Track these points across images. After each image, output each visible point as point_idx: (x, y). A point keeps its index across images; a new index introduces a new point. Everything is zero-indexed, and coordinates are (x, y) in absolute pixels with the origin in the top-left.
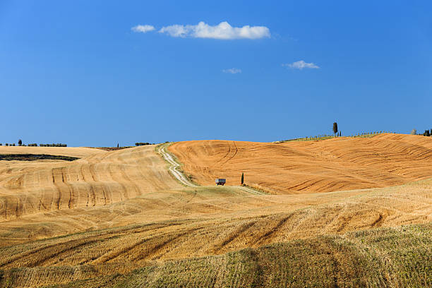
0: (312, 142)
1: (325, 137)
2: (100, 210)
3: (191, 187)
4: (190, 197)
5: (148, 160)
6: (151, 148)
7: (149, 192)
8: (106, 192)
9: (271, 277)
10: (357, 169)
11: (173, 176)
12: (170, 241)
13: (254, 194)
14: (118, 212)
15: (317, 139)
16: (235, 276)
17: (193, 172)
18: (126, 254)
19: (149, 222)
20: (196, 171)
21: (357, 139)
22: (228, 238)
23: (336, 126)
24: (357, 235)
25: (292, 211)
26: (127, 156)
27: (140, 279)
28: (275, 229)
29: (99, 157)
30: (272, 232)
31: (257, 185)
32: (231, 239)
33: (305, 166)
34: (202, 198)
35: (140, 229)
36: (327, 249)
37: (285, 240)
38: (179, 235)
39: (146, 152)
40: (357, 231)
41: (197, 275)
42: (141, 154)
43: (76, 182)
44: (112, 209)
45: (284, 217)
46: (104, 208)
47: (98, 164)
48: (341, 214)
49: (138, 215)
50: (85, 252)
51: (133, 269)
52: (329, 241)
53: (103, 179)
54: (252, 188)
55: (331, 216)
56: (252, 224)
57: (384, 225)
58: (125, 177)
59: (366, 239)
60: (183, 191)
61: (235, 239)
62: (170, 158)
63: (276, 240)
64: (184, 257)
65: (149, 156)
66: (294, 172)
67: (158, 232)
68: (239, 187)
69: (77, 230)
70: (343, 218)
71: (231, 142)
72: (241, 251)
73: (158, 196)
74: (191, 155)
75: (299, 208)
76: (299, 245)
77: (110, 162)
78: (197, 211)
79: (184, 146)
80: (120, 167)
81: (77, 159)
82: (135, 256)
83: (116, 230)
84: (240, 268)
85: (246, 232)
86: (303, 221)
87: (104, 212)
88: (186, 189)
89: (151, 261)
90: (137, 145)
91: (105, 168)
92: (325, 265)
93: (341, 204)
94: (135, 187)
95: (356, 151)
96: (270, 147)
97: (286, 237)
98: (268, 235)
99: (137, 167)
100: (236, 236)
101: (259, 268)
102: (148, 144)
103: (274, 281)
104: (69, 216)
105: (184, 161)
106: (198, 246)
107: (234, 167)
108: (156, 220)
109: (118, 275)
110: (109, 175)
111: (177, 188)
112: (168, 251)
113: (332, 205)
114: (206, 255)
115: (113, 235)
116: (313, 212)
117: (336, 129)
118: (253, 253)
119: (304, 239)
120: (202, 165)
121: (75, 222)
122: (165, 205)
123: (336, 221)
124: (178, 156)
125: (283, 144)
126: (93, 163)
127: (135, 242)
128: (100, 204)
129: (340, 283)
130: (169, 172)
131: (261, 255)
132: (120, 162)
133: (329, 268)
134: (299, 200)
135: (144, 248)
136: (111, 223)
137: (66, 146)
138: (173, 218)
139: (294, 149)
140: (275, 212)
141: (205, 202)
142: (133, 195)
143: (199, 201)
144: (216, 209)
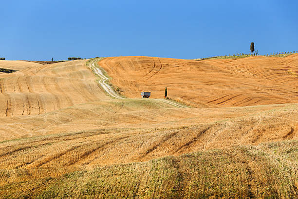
0: (230, 60)
1: (243, 56)
2: (35, 119)
3: (119, 98)
4: (118, 108)
5: (80, 73)
6: (82, 62)
7: (81, 103)
8: (40, 102)
9: (190, 183)
10: (272, 85)
11: (102, 89)
12: (98, 148)
13: (176, 107)
14: (51, 121)
15: (235, 57)
16: (158, 182)
17: (120, 86)
18: (58, 159)
19: (80, 131)
20: (123, 85)
21: (272, 58)
22: (151, 147)
23: (252, 45)
24: (270, 147)
25: (211, 123)
26: (60, 70)
27: (70, 183)
28: (195, 140)
29: (35, 70)
30: (192, 142)
31: (179, 99)
32: (155, 148)
33: (223, 82)
34: (128, 109)
35: (71, 137)
36: (242, 159)
37: (204, 150)
38: (107, 143)
39: (78, 66)
40: (271, 142)
41: (123, 180)
42: (73, 68)
43: (13, 92)
44: (45, 118)
45: (204, 128)
46: (39, 117)
47: (33, 76)
48: (256, 127)
49: (68, 124)
50: (20, 157)
51: (64, 174)
52: (244, 151)
53: (38, 90)
54: (174, 101)
55: (247, 128)
56: (174, 134)
57: (295, 137)
58: (58, 89)
59: (278, 150)
60: (112, 103)
61: (159, 147)
62: (100, 72)
63: (195, 150)
64: (110, 163)
65: (81, 69)
66: (213, 88)
67: (87, 141)
68: (162, 100)
69: (14, 137)
70: (258, 130)
71: (156, 59)
72: (164, 159)
73: (89, 107)
74: (119, 70)
75: (217, 120)
76: (217, 154)
77: (44, 75)
78: (125, 122)
79: (113, 61)
80: (54, 79)
81: (14, 71)
82: (66, 162)
83: (49, 137)
84: (163, 174)
85: (168, 142)
86: (220, 132)
87: (38, 120)
88: (115, 101)
89: (80, 166)
90: (70, 59)
91: (40, 80)
92: (240, 173)
93: (256, 117)
94: (67, 98)
95: (271, 69)
96: (192, 64)
97: (205, 147)
98: (188, 144)
99: (70, 80)
100: (158, 145)
101: (180, 175)
102: (80, 59)
103: (193, 187)
104: (6, 124)
105: (112, 74)
106: (124, 153)
107: (159, 80)
108: (85, 130)
109: (51, 178)
110: (43, 86)
111: (106, 100)
112: (96, 158)
113: (247, 118)
114: (131, 162)
115: (46, 142)
116: (230, 124)
117: (253, 50)
118: (173, 161)
119: (222, 148)
120: (130, 79)
121: (12, 129)
122: (94, 115)
123: (251, 133)
124: (107, 71)
125: (205, 62)
126: (29, 75)
127: (67, 149)
128: (35, 113)
129: (253, 189)
130: (99, 85)
131: (181, 163)
132: (53, 75)
133: (244, 176)
134: (218, 113)
135: (74, 154)
136: (45, 131)
137: (4, 59)
138: (102, 127)
139: (214, 66)
140: (196, 124)
141: (131, 113)
142: (65, 105)
143: (126, 112)
144: (141, 120)
